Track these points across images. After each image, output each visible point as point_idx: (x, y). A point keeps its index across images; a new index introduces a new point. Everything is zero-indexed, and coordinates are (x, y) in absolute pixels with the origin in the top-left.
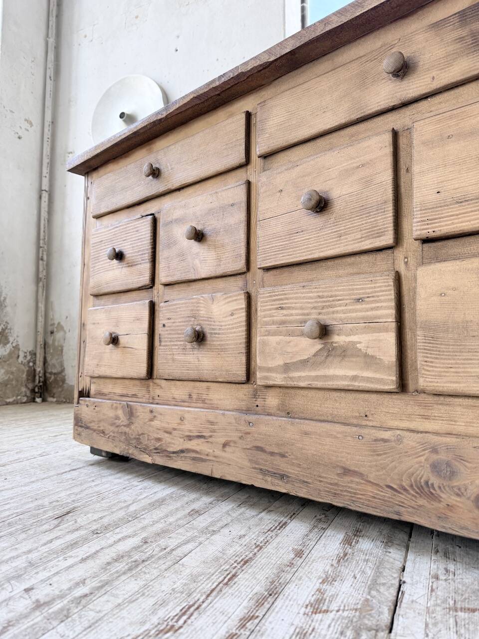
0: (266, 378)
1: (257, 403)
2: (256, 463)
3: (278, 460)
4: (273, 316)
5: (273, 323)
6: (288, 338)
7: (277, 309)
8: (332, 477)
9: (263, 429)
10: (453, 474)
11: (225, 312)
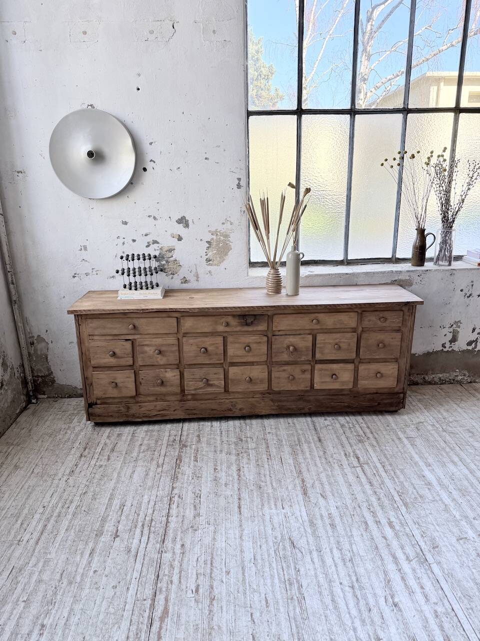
0: (188, 392)
1: (184, 398)
3: (193, 411)
5: (191, 378)
6: (195, 382)
7: (191, 375)
9: (188, 404)
10: (235, 406)
11: (171, 375)
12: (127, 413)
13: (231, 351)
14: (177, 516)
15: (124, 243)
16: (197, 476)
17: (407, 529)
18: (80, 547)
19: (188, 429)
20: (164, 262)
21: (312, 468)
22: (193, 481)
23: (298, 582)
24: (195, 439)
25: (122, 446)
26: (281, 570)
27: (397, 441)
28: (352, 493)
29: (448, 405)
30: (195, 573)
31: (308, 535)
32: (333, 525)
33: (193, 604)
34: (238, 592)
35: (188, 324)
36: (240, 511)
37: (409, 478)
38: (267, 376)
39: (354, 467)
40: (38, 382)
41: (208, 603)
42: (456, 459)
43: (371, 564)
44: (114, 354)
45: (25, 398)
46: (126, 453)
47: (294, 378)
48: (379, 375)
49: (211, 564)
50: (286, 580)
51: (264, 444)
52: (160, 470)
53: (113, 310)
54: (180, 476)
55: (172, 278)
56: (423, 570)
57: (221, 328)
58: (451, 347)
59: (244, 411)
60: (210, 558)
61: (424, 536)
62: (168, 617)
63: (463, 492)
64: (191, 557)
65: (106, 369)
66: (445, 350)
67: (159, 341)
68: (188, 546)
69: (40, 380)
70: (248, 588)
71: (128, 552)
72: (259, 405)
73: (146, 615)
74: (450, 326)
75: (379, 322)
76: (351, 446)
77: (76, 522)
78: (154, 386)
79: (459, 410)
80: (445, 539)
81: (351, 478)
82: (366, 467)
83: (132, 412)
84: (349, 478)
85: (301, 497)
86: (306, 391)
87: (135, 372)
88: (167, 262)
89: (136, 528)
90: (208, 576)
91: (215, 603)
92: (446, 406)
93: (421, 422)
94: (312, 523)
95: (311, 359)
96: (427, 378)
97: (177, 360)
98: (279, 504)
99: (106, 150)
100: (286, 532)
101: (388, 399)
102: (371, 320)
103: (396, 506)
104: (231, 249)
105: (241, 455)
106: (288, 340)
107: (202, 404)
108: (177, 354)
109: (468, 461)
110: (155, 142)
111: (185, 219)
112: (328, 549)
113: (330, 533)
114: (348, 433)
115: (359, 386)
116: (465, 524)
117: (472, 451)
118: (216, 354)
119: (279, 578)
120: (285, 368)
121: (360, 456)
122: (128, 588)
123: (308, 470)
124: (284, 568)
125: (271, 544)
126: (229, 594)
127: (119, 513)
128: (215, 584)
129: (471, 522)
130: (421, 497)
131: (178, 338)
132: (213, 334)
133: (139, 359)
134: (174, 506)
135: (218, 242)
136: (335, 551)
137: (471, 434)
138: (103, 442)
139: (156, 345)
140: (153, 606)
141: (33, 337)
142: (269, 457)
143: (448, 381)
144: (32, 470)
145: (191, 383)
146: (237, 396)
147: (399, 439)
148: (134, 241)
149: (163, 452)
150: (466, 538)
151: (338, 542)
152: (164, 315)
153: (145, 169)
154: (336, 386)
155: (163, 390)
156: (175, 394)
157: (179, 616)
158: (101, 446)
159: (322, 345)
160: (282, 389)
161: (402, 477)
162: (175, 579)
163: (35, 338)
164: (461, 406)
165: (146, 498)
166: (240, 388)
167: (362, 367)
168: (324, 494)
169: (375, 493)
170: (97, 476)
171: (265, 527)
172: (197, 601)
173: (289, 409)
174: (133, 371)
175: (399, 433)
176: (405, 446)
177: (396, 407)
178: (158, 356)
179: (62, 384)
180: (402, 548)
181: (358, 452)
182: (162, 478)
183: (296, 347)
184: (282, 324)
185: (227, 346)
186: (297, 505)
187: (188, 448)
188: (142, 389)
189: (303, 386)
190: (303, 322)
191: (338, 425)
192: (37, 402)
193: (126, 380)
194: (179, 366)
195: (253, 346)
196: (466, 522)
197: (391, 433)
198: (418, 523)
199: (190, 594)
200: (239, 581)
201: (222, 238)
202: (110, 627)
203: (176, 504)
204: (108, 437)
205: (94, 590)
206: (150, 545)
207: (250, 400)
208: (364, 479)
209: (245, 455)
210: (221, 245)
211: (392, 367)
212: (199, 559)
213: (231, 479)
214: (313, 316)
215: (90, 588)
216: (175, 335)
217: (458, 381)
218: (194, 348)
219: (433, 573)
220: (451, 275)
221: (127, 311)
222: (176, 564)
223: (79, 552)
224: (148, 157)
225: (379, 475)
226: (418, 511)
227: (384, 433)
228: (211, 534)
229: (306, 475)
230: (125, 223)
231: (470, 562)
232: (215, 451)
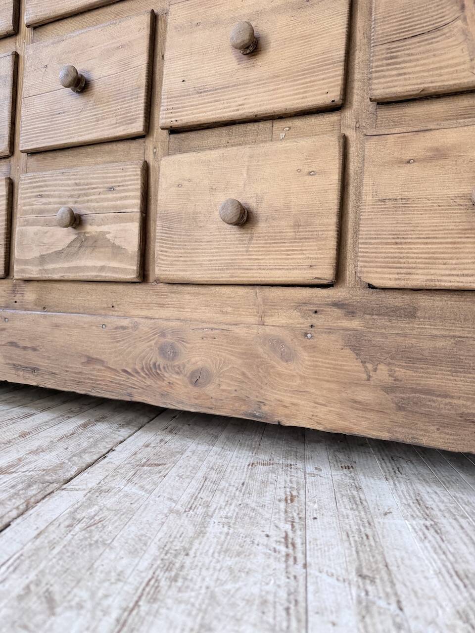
0: (23, 271)
1: (16, 299)
2: (10, 359)
3: (30, 355)
4: (33, 205)
5: (33, 212)
6: (46, 229)
7: (36, 196)
8: (77, 366)
9: (18, 324)
97: (5, 137)
131: (16, 52)
145: (32, 232)
216: (9, 43)
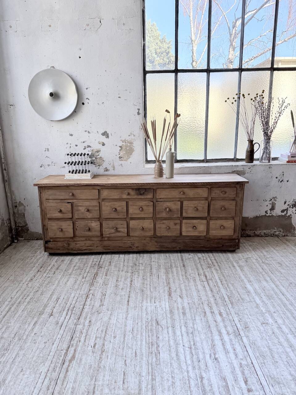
0: (105, 236)
1: (103, 239)
2: (103, 248)
3: (108, 247)
5: (106, 227)
6: (109, 229)
9: (105, 243)
10: (134, 245)
11: (95, 225)
12: (68, 248)
13: (131, 211)
14: (90, 305)
15: (70, 147)
16: (105, 284)
17: (231, 317)
18: (29, 320)
19: (105, 258)
20: (94, 159)
21: (177, 281)
22: (103, 286)
23: (157, 344)
24: (107, 264)
25: (63, 266)
26: (148, 337)
27: (232, 268)
28: (199, 296)
29: (268, 248)
30: (95, 337)
31: (168, 318)
32: (184, 314)
33: (90, 353)
34: (119, 348)
35: (105, 193)
36: (128, 304)
37: (237, 289)
38: (153, 227)
39: (203, 281)
40: (19, 230)
41: (100, 353)
42: (268, 279)
43: (204, 335)
44: (61, 211)
45: (10, 239)
46: (65, 271)
47: (169, 228)
48: (223, 227)
49: (106, 332)
50: (150, 342)
51: (149, 267)
52: (83, 280)
53: (60, 184)
54: (95, 283)
55: (99, 168)
56: (237, 340)
57: (125, 196)
58: (271, 213)
59: (139, 248)
60: (105, 329)
61: (240, 321)
62: (74, 360)
63: (269, 297)
64: (94, 328)
65: (56, 220)
66: (267, 215)
67: (87, 203)
68: (93, 322)
69: (20, 228)
70: (126, 346)
71: (57, 324)
72: (148, 245)
73: (61, 358)
74: (270, 200)
75: (221, 194)
76: (203, 269)
77: (29, 307)
78: (84, 231)
79: (275, 251)
80: (254, 323)
81: (200, 287)
82: (210, 282)
83: (71, 247)
84: (199, 287)
85: (167, 297)
86: (177, 237)
87: (73, 222)
88: (96, 158)
89: (64, 311)
90: (102, 339)
91: (104, 354)
92: (267, 249)
93: (249, 258)
94: (171, 312)
95: (180, 216)
96: (256, 233)
97: (98, 215)
98: (153, 300)
99: (61, 93)
100: (154, 316)
101: (228, 242)
102: (216, 193)
103: (225, 304)
104: (134, 151)
105: (134, 273)
106: (165, 204)
107: (113, 243)
108: (99, 212)
109: (276, 280)
110: (89, 88)
111: (107, 133)
112: (179, 327)
113: (182, 317)
114: (202, 263)
115: (210, 234)
116: (268, 315)
117: (278, 274)
118: (122, 212)
119: (146, 342)
120: (164, 222)
121: (207, 275)
122: (53, 343)
123: (174, 282)
124: (150, 336)
125: (144, 322)
126: (113, 348)
127: (55, 303)
128: (106, 343)
129: (272, 314)
130: (242, 299)
131: (99, 202)
132: (120, 200)
133: (76, 214)
134: (89, 300)
135: (127, 146)
136: (183, 327)
137: (280, 265)
138: (52, 264)
139: (86, 206)
140: (66, 354)
141: (17, 202)
142: (151, 275)
143: (270, 235)
144: (8, 278)
145: (107, 230)
146: (135, 238)
147: (234, 266)
148: (76, 146)
149: (87, 270)
150: (267, 323)
151: (186, 323)
152: (91, 188)
153: (83, 104)
154: (196, 234)
155: (90, 234)
156: (97, 237)
157: (81, 360)
158: (51, 266)
159: (186, 208)
160: (162, 235)
161: (232, 288)
162: (82, 339)
163: (18, 203)
164: (276, 249)
165: (73, 295)
166: (137, 234)
167: (212, 222)
168: (181, 296)
169: (214, 296)
170: (46, 282)
171: (142, 313)
172: (93, 352)
173: (167, 247)
174: (72, 222)
175: (235, 263)
176: (236, 270)
177: (234, 248)
178: (87, 213)
179: (32, 231)
180: (226, 327)
181: (207, 273)
182: (84, 284)
183: (171, 209)
184: (162, 194)
185: (128, 207)
186: (164, 302)
187: (103, 268)
188: (77, 233)
189: (176, 233)
190: (175, 193)
191: (197, 258)
192: (18, 242)
193: (67, 227)
194: (100, 219)
195: (145, 208)
196: (269, 314)
197: (230, 263)
198: (238, 314)
199: (90, 348)
200: (121, 342)
201: (128, 144)
202: (39, 364)
203: (90, 299)
204: (56, 262)
205: (33, 344)
206: (70, 321)
207: (143, 241)
208: (208, 288)
209: (137, 273)
210: (128, 148)
211: (230, 222)
212: (99, 329)
213: (126, 286)
214: (181, 190)
215: (30, 343)
216: (97, 200)
217: (276, 235)
218: (109, 208)
219: (243, 342)
220: (269, 168)
221: (68, 185)
222: (85, 331)
223: (28, 323)
224: (86, 96)
225: (217, 286)
226: (239, 307)
227: (225, 263)
228: (108, 316)
229: (172, 285)
230: (71, 135)
231: (267, 336)
232: (119, 271)
